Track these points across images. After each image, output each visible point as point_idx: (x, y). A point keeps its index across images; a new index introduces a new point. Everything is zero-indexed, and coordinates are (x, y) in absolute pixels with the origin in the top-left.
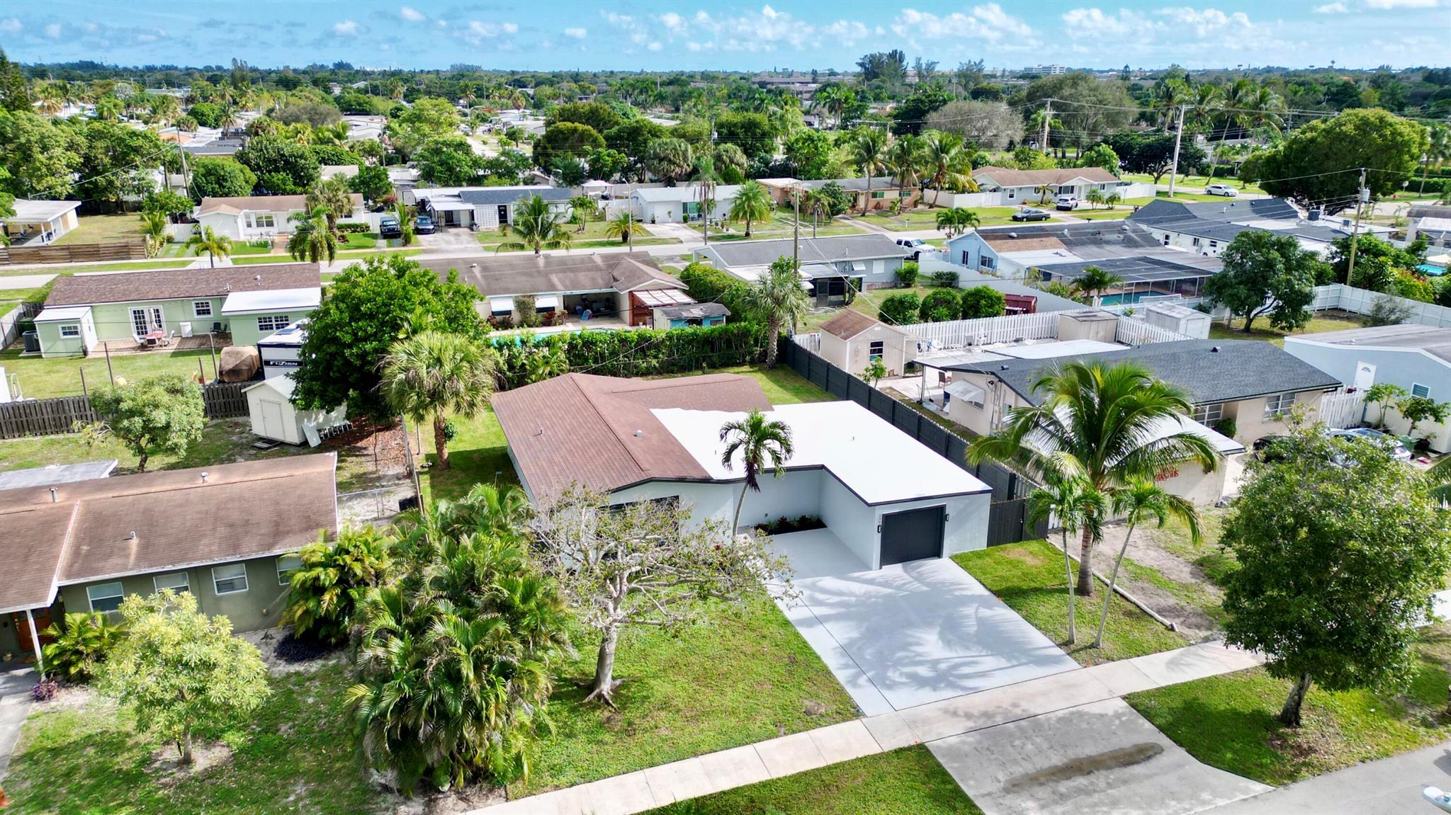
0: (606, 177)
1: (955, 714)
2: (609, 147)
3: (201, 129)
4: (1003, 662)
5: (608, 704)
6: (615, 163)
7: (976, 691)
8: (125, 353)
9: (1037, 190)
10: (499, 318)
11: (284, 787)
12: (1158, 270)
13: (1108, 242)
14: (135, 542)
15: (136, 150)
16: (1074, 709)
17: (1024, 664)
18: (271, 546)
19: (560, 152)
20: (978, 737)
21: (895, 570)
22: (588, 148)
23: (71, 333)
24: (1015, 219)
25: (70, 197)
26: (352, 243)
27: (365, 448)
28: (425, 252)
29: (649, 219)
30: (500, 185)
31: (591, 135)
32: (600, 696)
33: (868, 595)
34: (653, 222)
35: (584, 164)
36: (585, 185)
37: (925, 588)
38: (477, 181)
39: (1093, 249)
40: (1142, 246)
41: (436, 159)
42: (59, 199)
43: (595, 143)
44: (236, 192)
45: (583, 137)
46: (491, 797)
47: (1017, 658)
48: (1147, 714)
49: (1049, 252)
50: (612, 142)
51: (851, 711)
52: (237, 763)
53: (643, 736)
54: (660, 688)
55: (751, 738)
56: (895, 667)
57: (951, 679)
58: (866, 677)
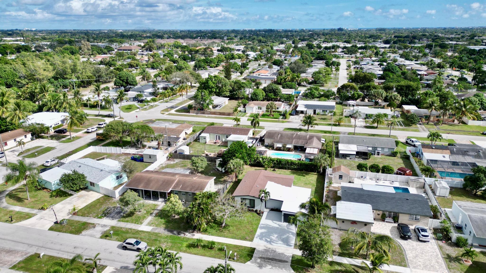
0: (356, 99)
1: (265, 247)
3: (274, 66)
5: (222, 227)
6: (359, 96)
7: (272, 245)
8: (212, 144)
10: (278, 148)
11: (182, 223)
13: (468, 155)
14: (181, 186)
17: (285, 245)
18: (195, 191)
20: (264, 251)
22: (351, 91)
25: (228, 97)
26: (275, 116)
36: (348, 102)
42: (226, 97)
44: (259, 99)
46: (200, 233)
47: (285, 243)
51: (251, 240)
52: (179, 218)
53: (222, 233)
54: (231, 228)
55: (235, 238)
56: (265, 238)
57: (271, 242)
58: (259, 237)
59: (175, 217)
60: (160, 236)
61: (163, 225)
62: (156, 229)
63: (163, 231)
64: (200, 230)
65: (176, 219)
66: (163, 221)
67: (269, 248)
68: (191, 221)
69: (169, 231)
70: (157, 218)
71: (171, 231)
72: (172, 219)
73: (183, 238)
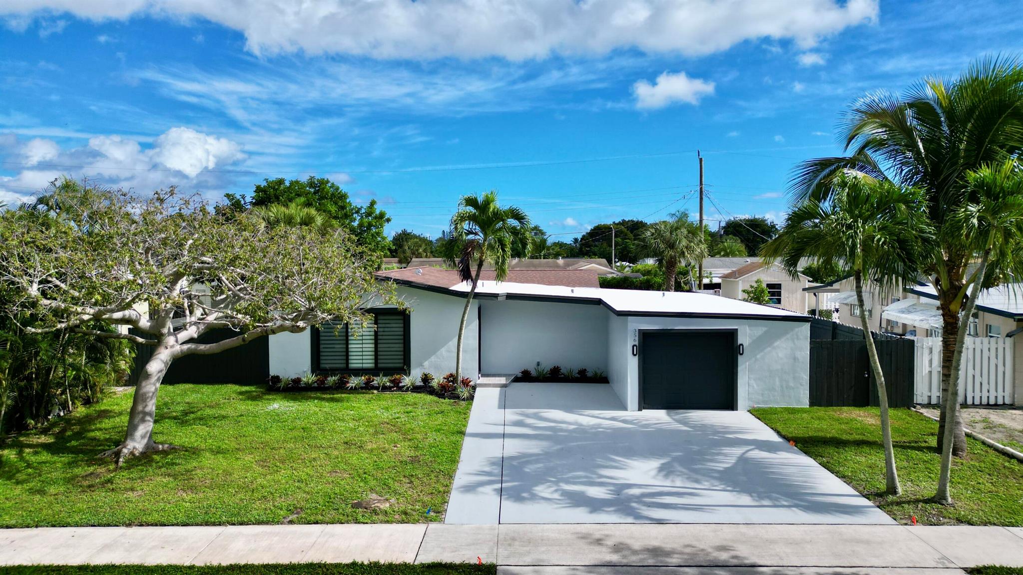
5: (117, 462)
17: (783, 506)
21: (657, 414)
32: (115, 455)
47: (772, 498)
51: (429, 514)
54: (207, 460)
55: (234, 518)
56: (556, 483)
57: (634, 505)
58: (498, 486)
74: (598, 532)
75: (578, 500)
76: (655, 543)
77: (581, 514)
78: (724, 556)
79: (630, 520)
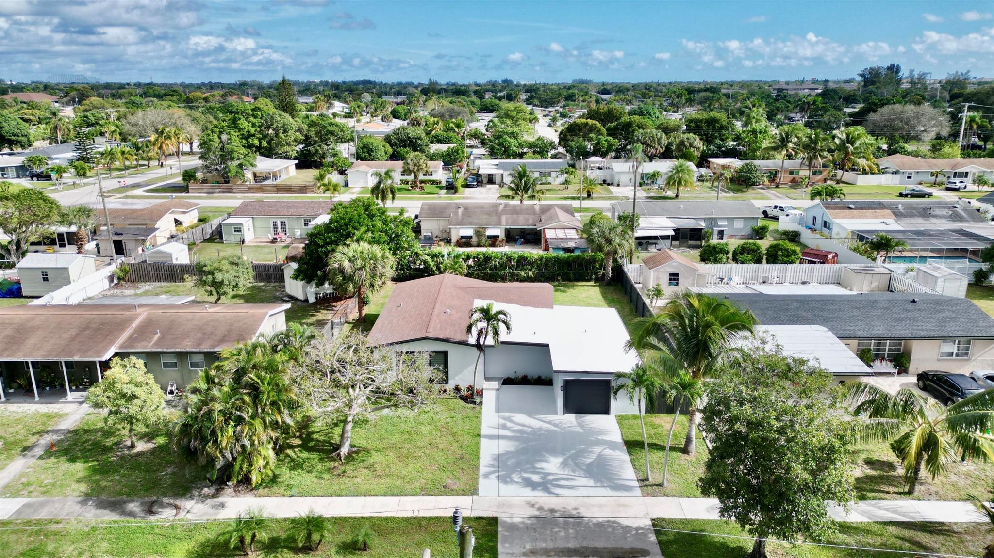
0: (603, 155)
1: (533, 506)
2: (608, 135)
3: (394, 120)
4: (591, 483)
5: (341, 460)
6: (610, 146)
7: (557, 495)
8: (262, 244)
9: (932, 174)
10: (464, 240)
11: (164, 467)
12: (963, 240)
13: (935, 217)
14: (158, 335)
15: (332, 133)
16: (612, 519)
17: (604, 487)
18: (214, 347)
19: (575, 138)
20: (535, 522)
21: (571, 417)
22: (592, 135)
23: (238, 231)
24: (901, 195)
25: (295, 158)
26: (426, 191)
27: (335, 307)
28: (464, 198)
29: (616, 183)
30: (533, 159)
31: (596, 127)
32: (339, 455)
33: (540, 429)
34: (618, 185)
35: (589, 146)
36: (587, 160)
37: (582, 431)
38: (521, 156)
39: (920, 220)
40: (967, 221)
41: (497, 142)
42: (290, 159)
43: (599, 132)
44: (378, 158)
45: (592, 129)
46: (250, 493)
47: (602, 482)
48: (657, 533)
49: (878, 221)
50: (612, 132)
51: (472, 491)
52: (153, 452)
53: (345, 480)
54: (376, 457)
55: (402, 493)
56: (520, 472)
57: (549, 485)
58: (497, 474)
59: (133, 446)
60: (56, 534)
61: (75, 486)
62: (42, 505)
63: (77, 508)
64: (246, 480)
65: (140, 454)
66: (79, 468)
67: (552, 511)
68: (204, 440)
69: (102, 505)
70: (53, 460)
71: (116, 505)
72: (122, 458)
73: (173, 527)
74: (533, 500)
75: (528, 483)
76: (553, 506)
77: (528, 491)
78: (574, 513)
79: (547, 494)
